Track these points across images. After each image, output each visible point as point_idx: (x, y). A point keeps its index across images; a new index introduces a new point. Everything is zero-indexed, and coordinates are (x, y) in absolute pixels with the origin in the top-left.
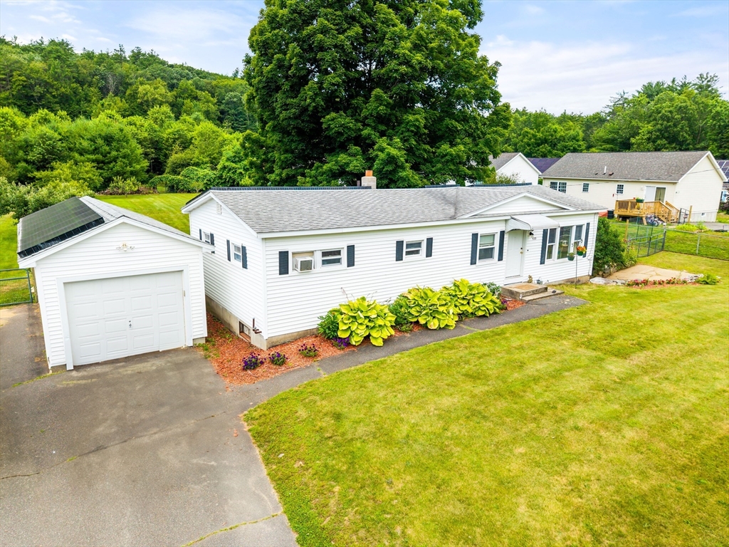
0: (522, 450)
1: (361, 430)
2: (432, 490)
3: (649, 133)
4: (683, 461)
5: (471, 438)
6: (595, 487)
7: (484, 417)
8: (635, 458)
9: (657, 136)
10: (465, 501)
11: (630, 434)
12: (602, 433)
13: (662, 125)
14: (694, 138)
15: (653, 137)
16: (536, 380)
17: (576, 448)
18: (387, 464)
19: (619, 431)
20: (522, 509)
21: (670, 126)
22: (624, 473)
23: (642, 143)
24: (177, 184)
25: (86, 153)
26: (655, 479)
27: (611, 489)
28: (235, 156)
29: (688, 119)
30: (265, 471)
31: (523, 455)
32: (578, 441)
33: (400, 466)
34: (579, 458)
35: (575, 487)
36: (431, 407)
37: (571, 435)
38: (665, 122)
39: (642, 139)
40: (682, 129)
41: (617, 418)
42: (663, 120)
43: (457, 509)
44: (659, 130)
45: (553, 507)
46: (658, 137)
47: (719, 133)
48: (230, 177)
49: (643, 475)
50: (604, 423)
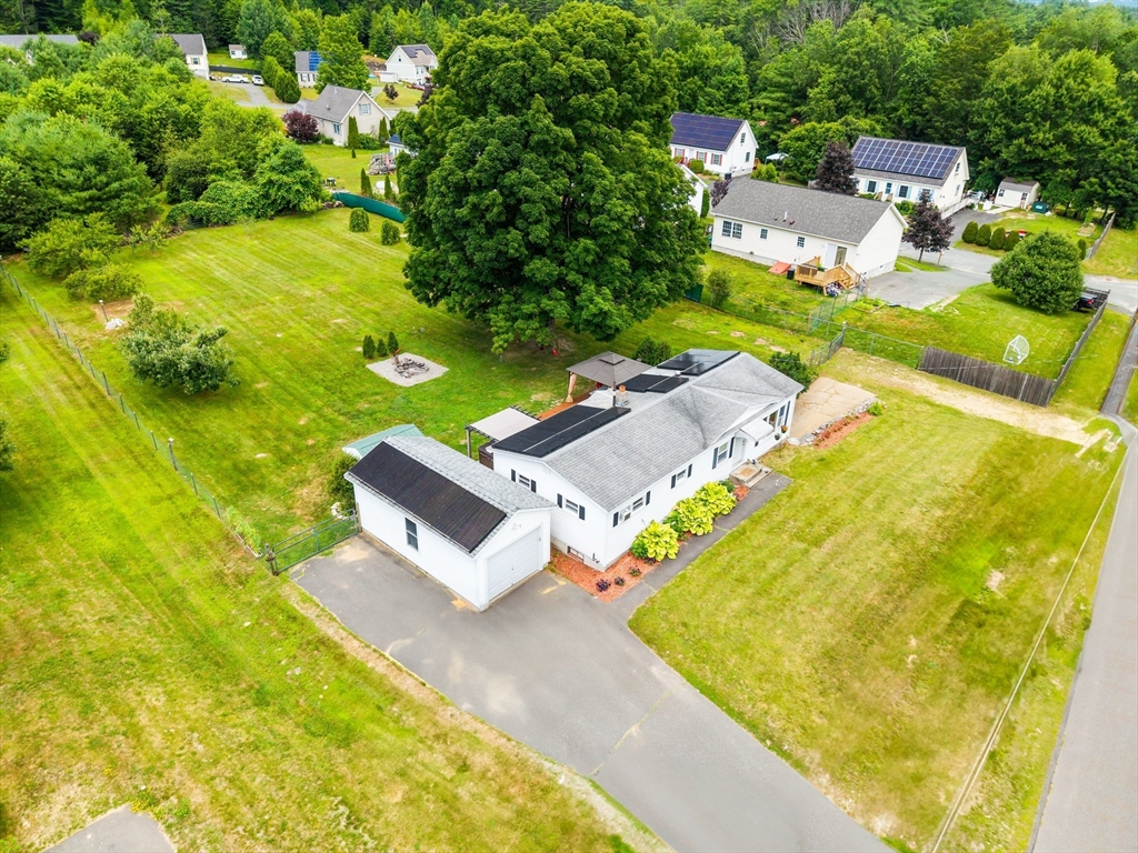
0: (779, 632)
1: (702, 632)
2: (748, 661)
3: (831, 83)
4: (849, 624)
5: (756, 628)
6: (813, 646)
7: (757, 613)
8: (830, 626)
9: (841, 89)
10: (763, 664)
11: (826, 611)
12: (814, 613)
13: (847, 73)
14: (884, 93)
15: (836, 89)
16: (775, 577)
17: (803, 626)
18: (723, 651)
19: (821, 610)
20: (787, 663)
21: (856, 76)
22: (824, 636)
23: (822, 100)
24: (208, 215)
25: (72, 188)
26: (838, 637)
27: (820, 646)
28: (283, 164)
29: (879, 68)
30: (664, 663)
31: (781, 634)
32: (804, 621)
33: (729, 651)
34: (805, 631)
35: (806, 648)
36: (729, 611)
37: (799, 618)
38: (851, 70)
39: (822, 92)
40: (870, 81)
41: (819, 601)
42: (849, 66)
43: (761, 668)
44: (844, 81)
45: (798, 660)
46: (841, 92)
47: (912, 92)
48: (283, 197)
49: (833, 636)
50: (812, 606)
